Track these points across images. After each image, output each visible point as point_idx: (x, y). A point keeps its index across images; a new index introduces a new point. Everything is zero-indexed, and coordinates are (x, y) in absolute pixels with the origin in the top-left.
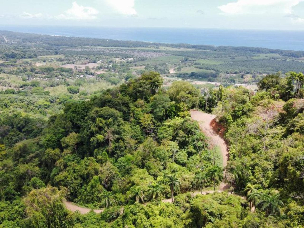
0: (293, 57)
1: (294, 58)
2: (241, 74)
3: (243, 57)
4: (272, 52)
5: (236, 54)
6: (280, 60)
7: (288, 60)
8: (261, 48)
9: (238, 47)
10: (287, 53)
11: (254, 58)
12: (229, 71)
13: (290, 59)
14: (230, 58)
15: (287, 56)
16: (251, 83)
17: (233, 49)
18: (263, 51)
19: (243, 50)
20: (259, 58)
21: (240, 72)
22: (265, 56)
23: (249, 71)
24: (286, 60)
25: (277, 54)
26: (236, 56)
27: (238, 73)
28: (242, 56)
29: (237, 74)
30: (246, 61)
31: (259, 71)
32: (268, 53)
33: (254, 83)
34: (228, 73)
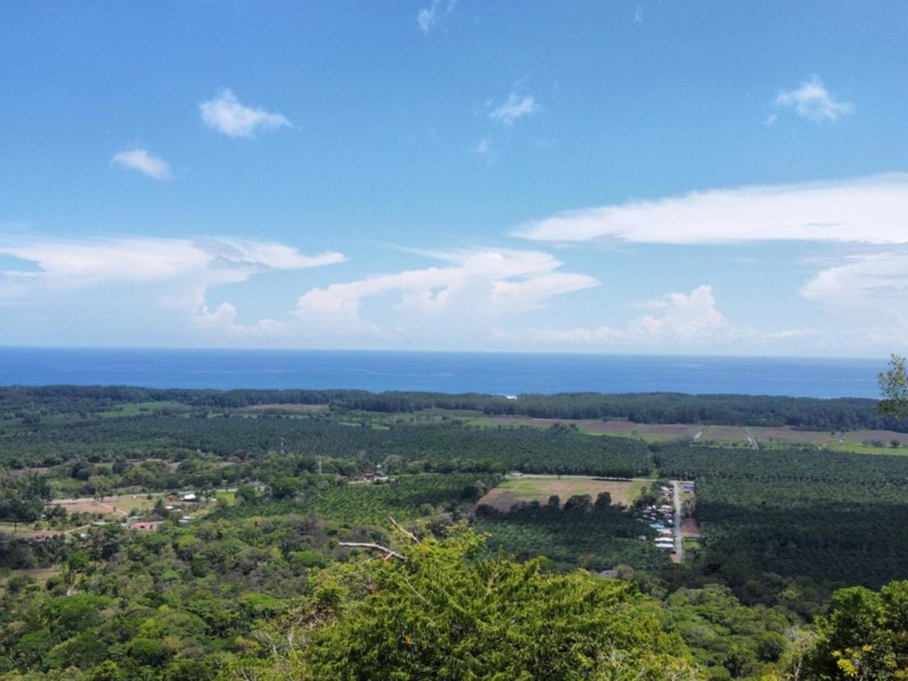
0: (223, 406)
1: (227, 410)
2: (68, 463)
3: (67, 415)
4: (158, 396)
5: (42, 408)
6: (187, 416)
7: (211, 416)
8: (124, 387)
9: (45, 388)
10: (203, 397)
11: (106, 415)
12: (21, 459)
13: (214, 412)
14: (21, 420)
15: (204, 404)
16: (114, 490)
17: (29, 394)
18: (131, 394)
19: (65, 394)
20: (123, 414)
21: (65, 459)
22: (141, 410)
23: (96, 454)
24: (206, 414)
25: (174, 401)
26: (44, 413)
27: (59, 463)
28: (63, 412)
29: (56, 467)
30: (80, 425)
31: (131, 451)
32: (147, 399)
33: (121, 490)
34: (20, 467)
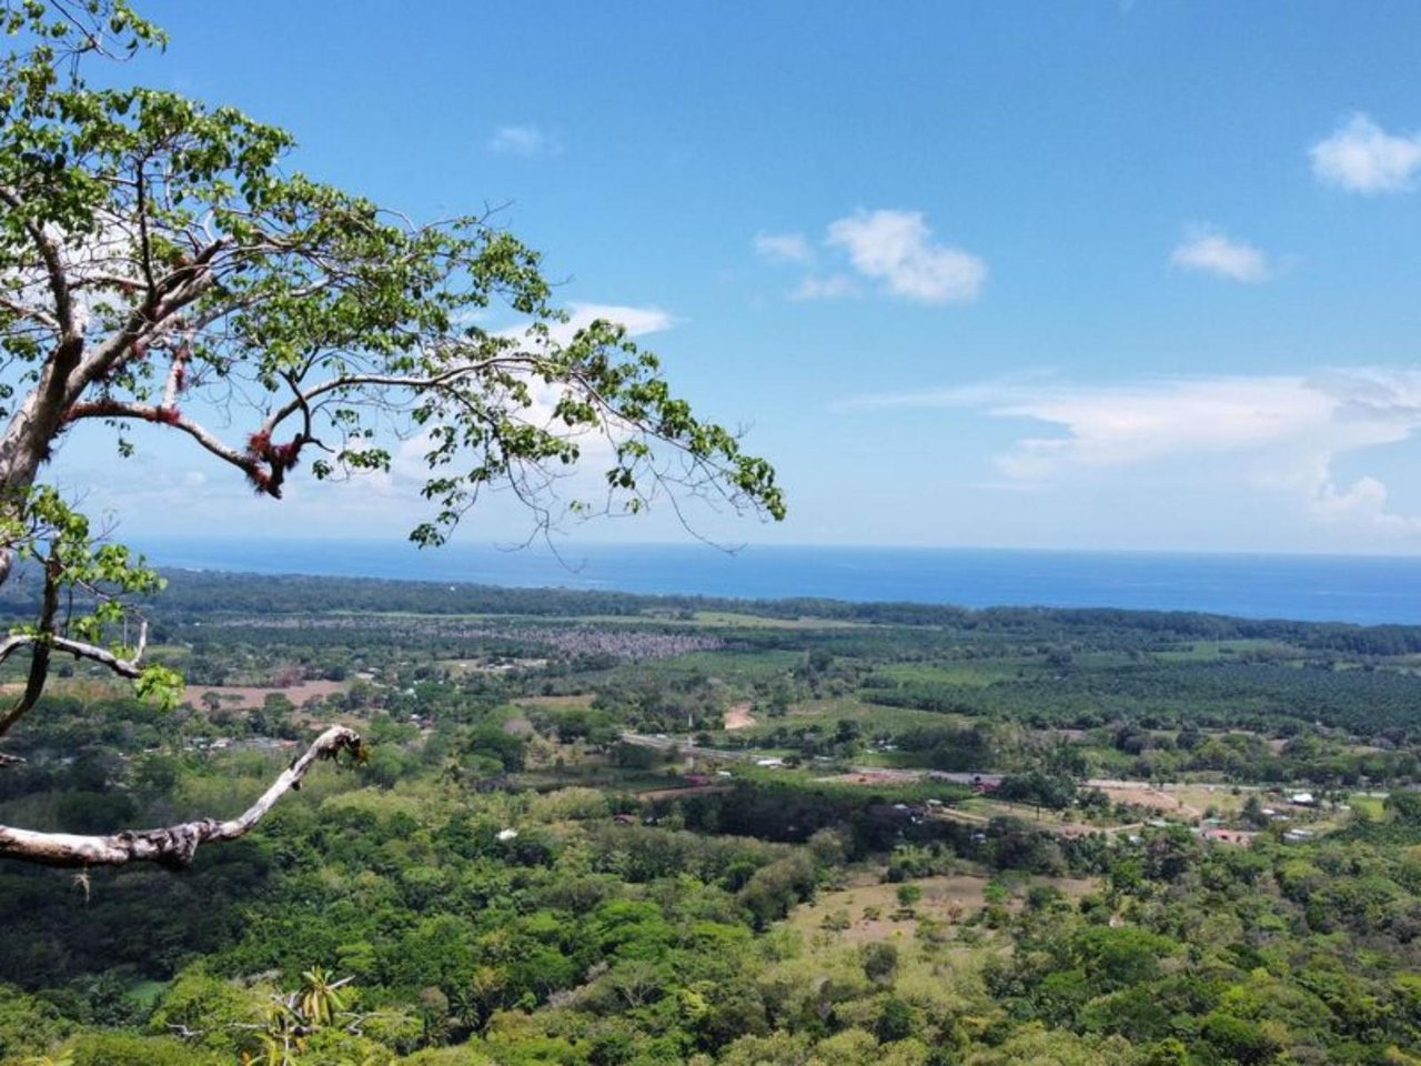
0: (1360, 652)
1: (1368, 659)
2: (1111, 726)
3: (1110, 654)
4: (1249, 630)
5: (1075, 642)
6: (1298, 664)
7: (1339, 666)
8: (1194, 615)
9: (1078, 612)
10: (1327, 635)
11: (1167, 656)
12: (1045, 715)
13: (1345, 661)
14: (1044, 657)
15: (1329, 646)
16: (1179, 774)
17: (1055, 620)
18: (1206, 625)
19: (1108, 622)
20: (1194, 656)
21: (1107, 721)
22: (1221, 651)
23: (1152, 716)
24: (1331, 663)
25: (1276, 639)
26: (1076, 649)
27: (1098, 725)
28: (1104, 649)
29: (1093, 730)
30: (1128, 669)
31: (1205, 715)
32: (1231, 635)
33: (1190, 775)
34: (1044, 727)
